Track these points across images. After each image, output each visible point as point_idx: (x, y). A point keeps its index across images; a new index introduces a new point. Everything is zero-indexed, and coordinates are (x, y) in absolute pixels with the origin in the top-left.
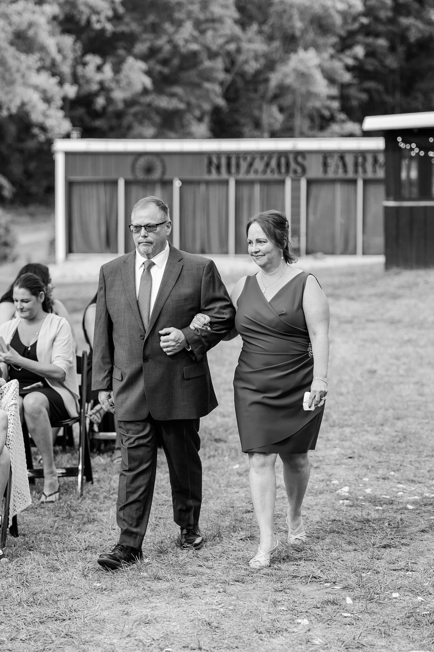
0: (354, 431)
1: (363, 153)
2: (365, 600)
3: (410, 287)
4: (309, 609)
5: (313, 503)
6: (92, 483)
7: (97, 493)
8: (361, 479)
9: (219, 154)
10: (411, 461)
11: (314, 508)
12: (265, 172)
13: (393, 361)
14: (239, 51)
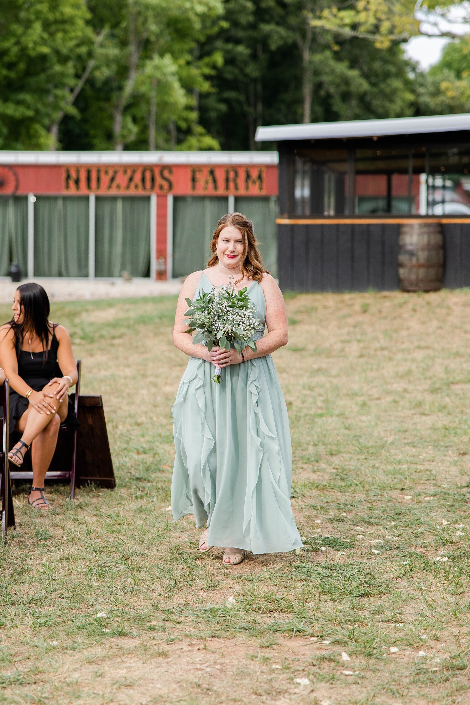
1: (233, 168)
2: (362, 655)
3: (308, 311)
6: (15, 528)
9: (78, 167)
10: (360, 501)
12: (128, 187)
13: (307, 392)
14: (90, 55)
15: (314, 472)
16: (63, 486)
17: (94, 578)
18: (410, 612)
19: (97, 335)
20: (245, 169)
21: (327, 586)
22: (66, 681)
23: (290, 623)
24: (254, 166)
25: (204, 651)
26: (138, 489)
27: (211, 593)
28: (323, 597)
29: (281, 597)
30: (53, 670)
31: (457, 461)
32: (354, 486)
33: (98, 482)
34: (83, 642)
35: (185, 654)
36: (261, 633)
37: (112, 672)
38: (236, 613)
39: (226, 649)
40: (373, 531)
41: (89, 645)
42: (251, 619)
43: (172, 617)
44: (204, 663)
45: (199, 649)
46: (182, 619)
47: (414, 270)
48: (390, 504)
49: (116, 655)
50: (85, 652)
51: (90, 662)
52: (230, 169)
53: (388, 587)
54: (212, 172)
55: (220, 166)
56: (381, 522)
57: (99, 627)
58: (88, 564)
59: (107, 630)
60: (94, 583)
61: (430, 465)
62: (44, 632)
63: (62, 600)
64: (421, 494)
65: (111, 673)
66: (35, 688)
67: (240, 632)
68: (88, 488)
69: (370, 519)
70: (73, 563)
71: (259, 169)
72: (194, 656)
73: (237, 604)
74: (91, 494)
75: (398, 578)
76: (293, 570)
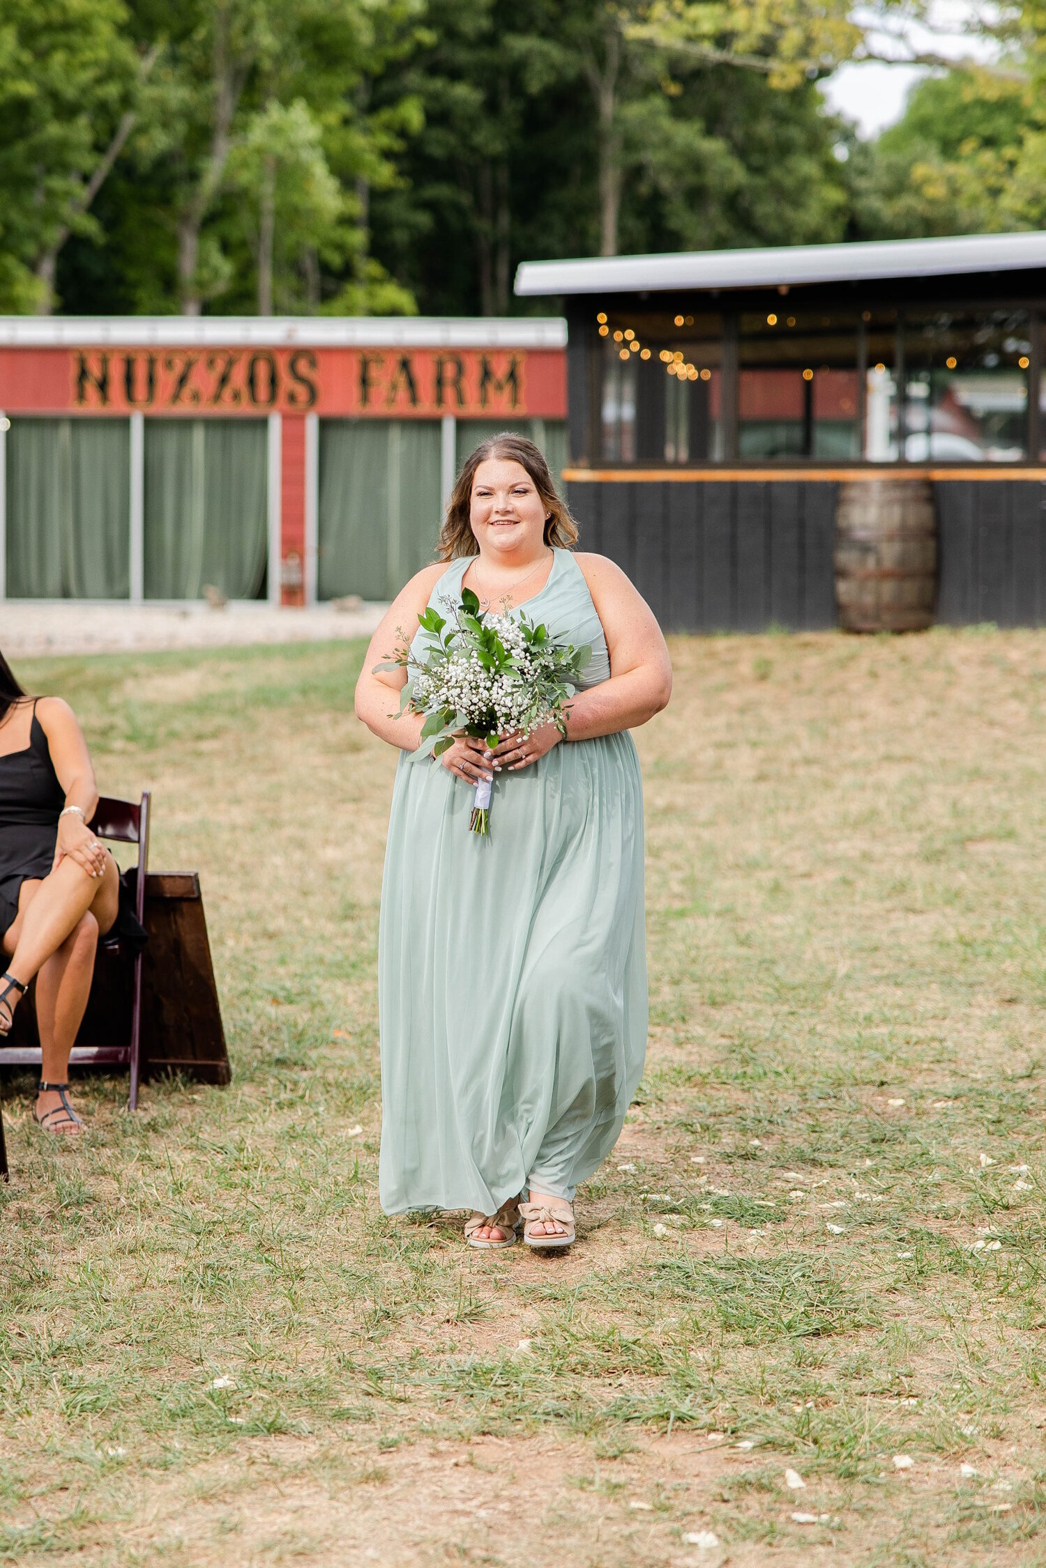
9: (104, 353)
10: (789, 1111)
12: (217, 397)
14: (127, 101)
15: (679, 1044)
16: (111, 1079)
17: (197, 1295)
18: (929, 1371)
19: (162, 731)
20: (479, 358)
21: (734, 1312)
22: (152, 1543)
23: (659, 1399)
24: (499, 351)
25: (469, 1468)
26: (282, 1087)
27: (470, 1329)
28: (730, 1337)
29: (632, 1339)
30: (120, 1517)
31: (1000, 1019)
32: (771, 1076)
33: (190, 1071)
34: (185, 1449)
35: (425, 1475)
36: (596, 1426)
37: (260, 1520)
38: (533, 1376)
39: (517, 1463)
40: (825, 1181)
41: (200, 1456)
42: (568, 1391)
43: (384, 1385)
44: (471, 1496)
45: (456, 1465)
46: (410, 1392)
47: (871, 585)
48: (858, 1117)
49: (267, 1480)
50: (193, 1473)
51: (207, 1498)
52: (446, 358)
53: (872, 1312)
54: (405, 365)
55: (424, 351)
56: (840, 1158)
57: (220, 1414)
58: (180, 1261)
59: (239, 1420)
60: (199, 1308)
61: (939, 1027)
62: (93, 1423)
63: (129, 1348)
64: (924, 1094)
65: (258, 1523)
66: (83, 1560)
67: (546, 1421)
68: (168, 1085)
69: (816, 1154)
70: (148, 1261)
71: (509, 358)
72: (446, 1480)
73: (532, 1355)
74: (176, 1098)
75: (892, 1290)
76: (652, 1273)
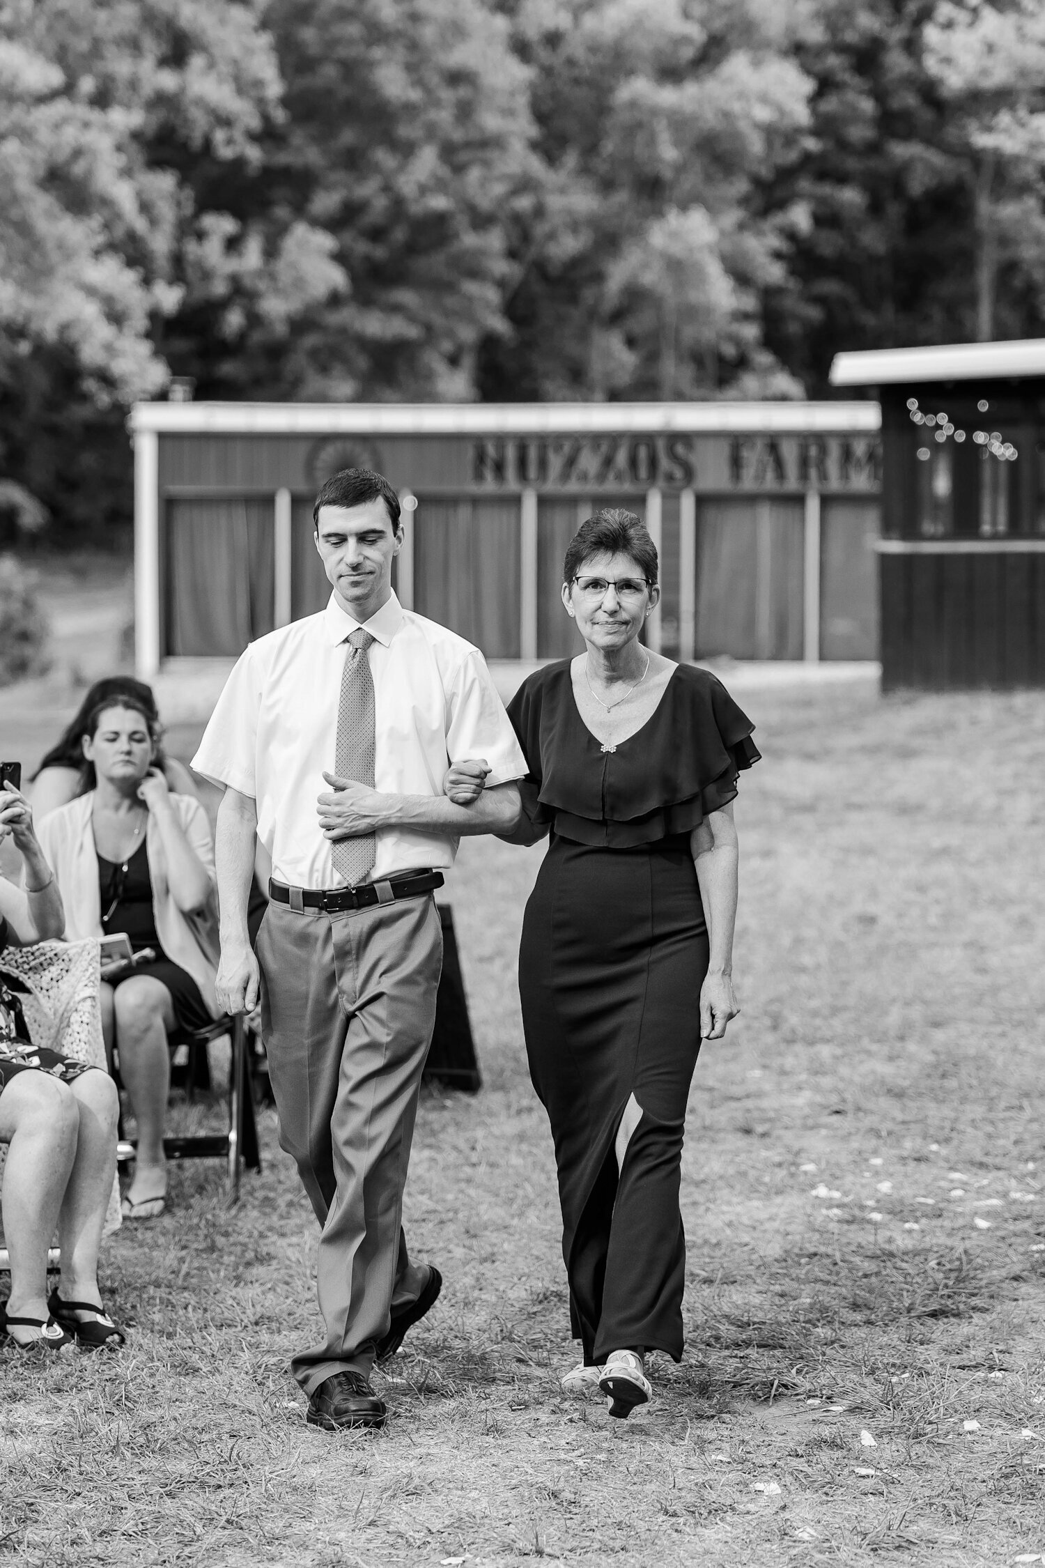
0: (839, 1052)
1: (819, 438)
2: (903, 1436)
3: (938, 730)
4: (779, 1459)
5: (763, 1215)
6: (259, 1172)
7: (272, 1195)
8: (866, 1160)
9: (501, 440)
10: (973, 1121)
11: (767, 1226)
12: (602, 477)
13: (912, 896)
14: (540, 211)
15: (891, 1059)
20: (841, 441)
33: (443, 1079)
52: (810, 441)
54: (773, 447)
55: (790, 435)
75: (1016, 1278)
76: (803, 1261)
